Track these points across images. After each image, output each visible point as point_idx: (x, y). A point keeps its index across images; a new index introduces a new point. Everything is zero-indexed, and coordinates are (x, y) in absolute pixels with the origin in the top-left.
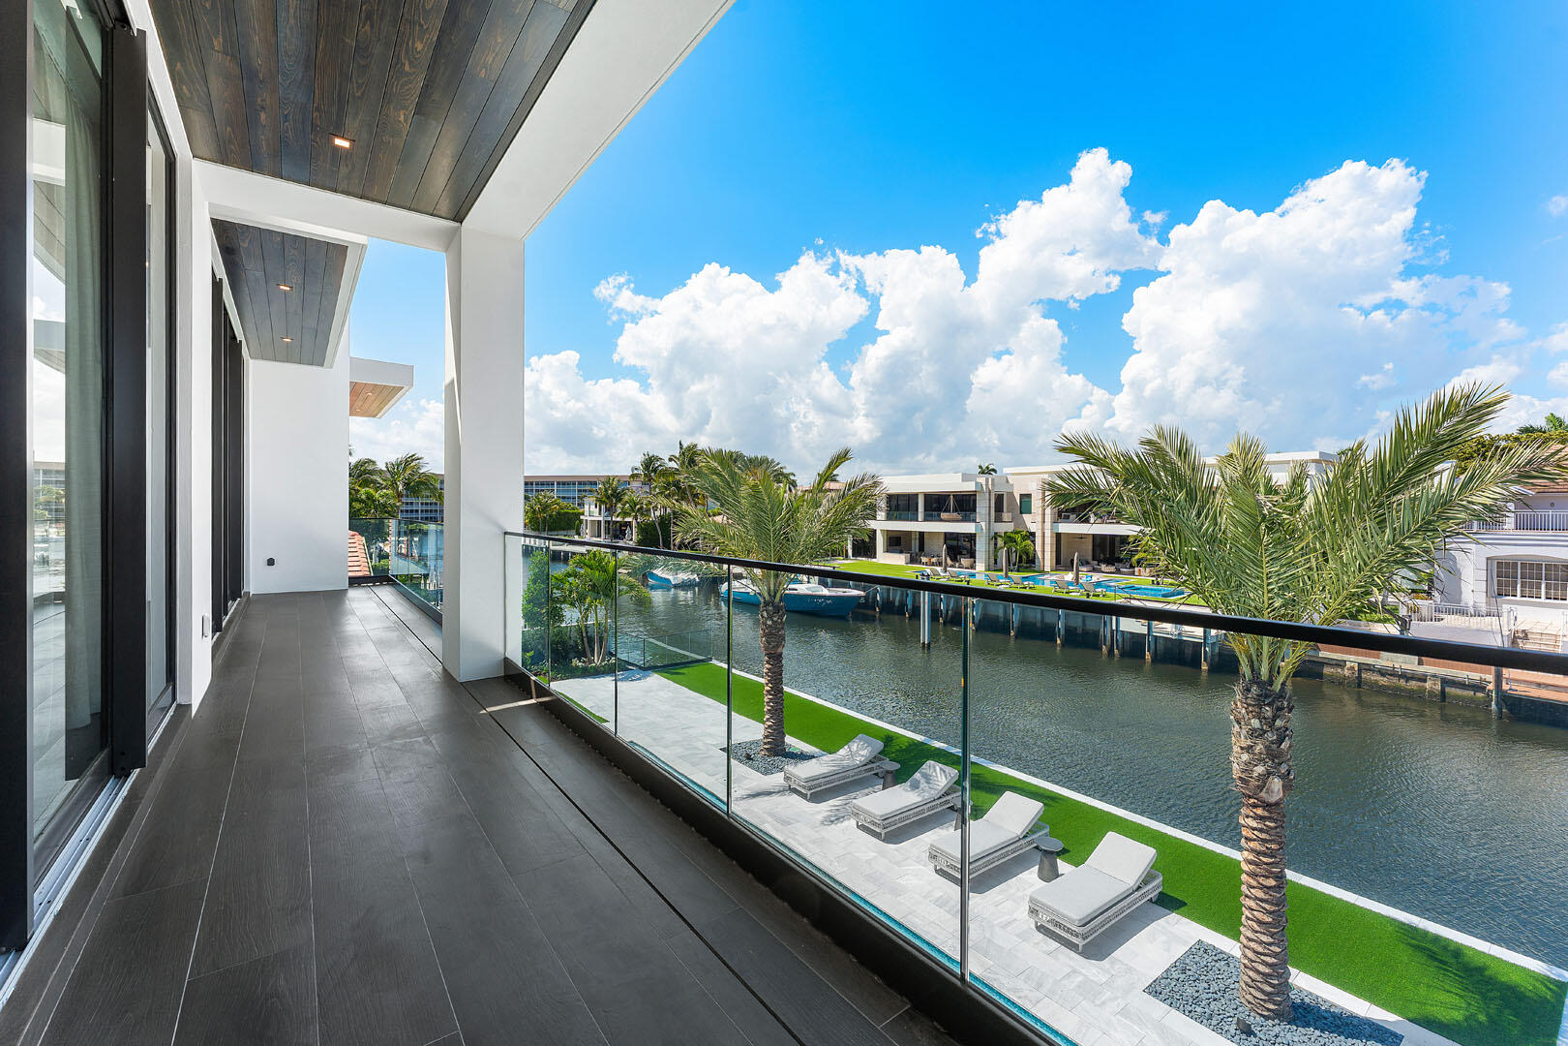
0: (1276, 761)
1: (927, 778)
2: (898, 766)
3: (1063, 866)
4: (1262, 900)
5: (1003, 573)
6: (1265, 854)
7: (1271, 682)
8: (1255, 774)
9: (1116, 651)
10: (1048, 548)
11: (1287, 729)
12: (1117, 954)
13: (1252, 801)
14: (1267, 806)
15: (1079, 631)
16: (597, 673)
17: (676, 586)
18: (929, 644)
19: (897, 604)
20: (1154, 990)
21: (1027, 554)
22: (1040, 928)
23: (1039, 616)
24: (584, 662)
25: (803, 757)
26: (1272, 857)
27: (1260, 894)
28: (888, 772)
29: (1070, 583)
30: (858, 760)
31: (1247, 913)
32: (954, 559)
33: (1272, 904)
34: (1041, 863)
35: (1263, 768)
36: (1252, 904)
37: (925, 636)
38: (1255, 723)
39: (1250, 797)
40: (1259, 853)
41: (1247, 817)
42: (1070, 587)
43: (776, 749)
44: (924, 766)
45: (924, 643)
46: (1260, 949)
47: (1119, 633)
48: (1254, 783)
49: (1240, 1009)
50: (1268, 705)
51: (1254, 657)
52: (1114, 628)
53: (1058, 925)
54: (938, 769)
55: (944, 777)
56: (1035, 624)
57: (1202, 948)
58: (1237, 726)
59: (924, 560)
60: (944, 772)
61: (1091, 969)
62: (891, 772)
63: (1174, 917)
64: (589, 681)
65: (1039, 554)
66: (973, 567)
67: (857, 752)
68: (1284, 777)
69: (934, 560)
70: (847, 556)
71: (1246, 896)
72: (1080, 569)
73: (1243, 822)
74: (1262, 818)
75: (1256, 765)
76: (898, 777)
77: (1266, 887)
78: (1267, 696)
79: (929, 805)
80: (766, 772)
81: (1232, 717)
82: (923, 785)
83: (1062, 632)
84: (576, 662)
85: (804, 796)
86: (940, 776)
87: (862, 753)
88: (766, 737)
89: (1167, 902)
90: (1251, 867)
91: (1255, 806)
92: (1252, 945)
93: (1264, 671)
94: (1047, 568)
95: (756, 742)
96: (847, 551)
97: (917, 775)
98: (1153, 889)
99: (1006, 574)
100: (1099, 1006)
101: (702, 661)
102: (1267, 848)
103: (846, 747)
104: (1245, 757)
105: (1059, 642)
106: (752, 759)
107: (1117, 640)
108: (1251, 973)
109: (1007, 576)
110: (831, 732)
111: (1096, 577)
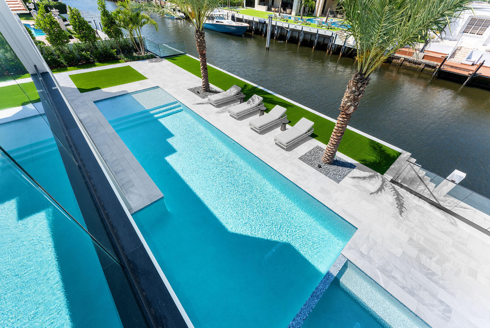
0: (355, 101)
1: (253, 100)
2: (245, 96)
3: (288, 126)
4: (335, 139)
5: (300, 17)
6: (340, 128)
7: (365, 74)
8: (347, 105)
9: (331, 52)
10: (320, 5)
11: (363, 91)
12: (294, 150)
13: (343, 113)
14: (347, 114)
15: (321, 44)
16: (143, 59)
17: (177, 19)
18: (269, 48)
19: (260, 30)
20: (301, 158)
21: (312, 8)
22: (276, 144)
23: (310, 37)
24: (138, 54)
25: (216, 92)
26: (342, 128)
27: (335, 137)
28: (242, 98)
29: (323, 22)
30: (233, 94)
31: (330, 142)
32: (284, 10)
33: (338, 140)
34: (282, 126)
35: (350, 103)
36: (332, 140)
37: (267, 45)
38: (354, 89)
39: (343, 112)
40: (339, 127)
41: (340, 117)
42: (323, 25)
43: (207, 89)
44: (253, 96)
45: (267, 47)
46: (330, 150)
47: (334, 45)
48: (345, 108)
49: (320, 162)
50: (361, 82)
51: (363, 64)
52: (333, 43)
53: (281, 143)
54: (257, 97)
55: (258, 100)
56: (308, 40)
57: (318, 147)
58: (348, 89)
59: (273, 9)
60: (259, 98)
61: (287, 154)
62: (243, 98)
63: (314, 139)
64: (140, 62)
65: (317, 8)
66: (290, 14)
67: (233, 91)
68: (355, 106)
69: (277, 9)
70: (243, 6)
71: (332, 138)
72: (329, 16)
73: (338, 119)
74: (344, 118)
75: (348, 103)
76: (245, 100)
77: (338, 136)
78: (361, 79)
79: (252, 109)
80: (203, 98)
81: (347, 86)
82: (251, 102)
83: (316, 44)
84: (135, 54)
85: (214, 106)
86: (257, 99)
87: (234, 92)
88: (203, 85)
89: (313, 136)
90: (336, 131)
91: (343, 114)
92: (328, 149)
93: (365, 69)
94: (318, 16)
95: (200, 87)
96: (243, 4)
97: (250, 99)
98: (310, 133)
99: (302, 17)
100: (286, 162)
101: (183, 54)
102: (342, 126)
103: (229, 89)
104: (346, 100)
105: (314, 48)
106: (199, 93)
107: (333, 47)
108: (326, 155)
109: (302, 19)
110: (226, 83)
111: (335, 20)
